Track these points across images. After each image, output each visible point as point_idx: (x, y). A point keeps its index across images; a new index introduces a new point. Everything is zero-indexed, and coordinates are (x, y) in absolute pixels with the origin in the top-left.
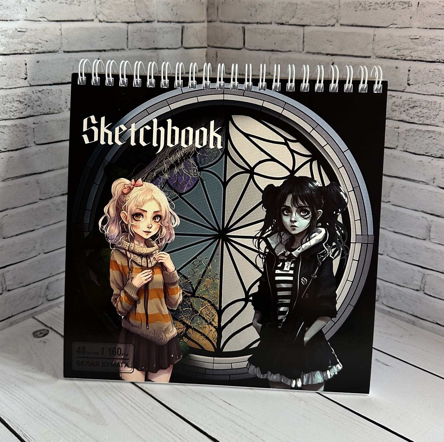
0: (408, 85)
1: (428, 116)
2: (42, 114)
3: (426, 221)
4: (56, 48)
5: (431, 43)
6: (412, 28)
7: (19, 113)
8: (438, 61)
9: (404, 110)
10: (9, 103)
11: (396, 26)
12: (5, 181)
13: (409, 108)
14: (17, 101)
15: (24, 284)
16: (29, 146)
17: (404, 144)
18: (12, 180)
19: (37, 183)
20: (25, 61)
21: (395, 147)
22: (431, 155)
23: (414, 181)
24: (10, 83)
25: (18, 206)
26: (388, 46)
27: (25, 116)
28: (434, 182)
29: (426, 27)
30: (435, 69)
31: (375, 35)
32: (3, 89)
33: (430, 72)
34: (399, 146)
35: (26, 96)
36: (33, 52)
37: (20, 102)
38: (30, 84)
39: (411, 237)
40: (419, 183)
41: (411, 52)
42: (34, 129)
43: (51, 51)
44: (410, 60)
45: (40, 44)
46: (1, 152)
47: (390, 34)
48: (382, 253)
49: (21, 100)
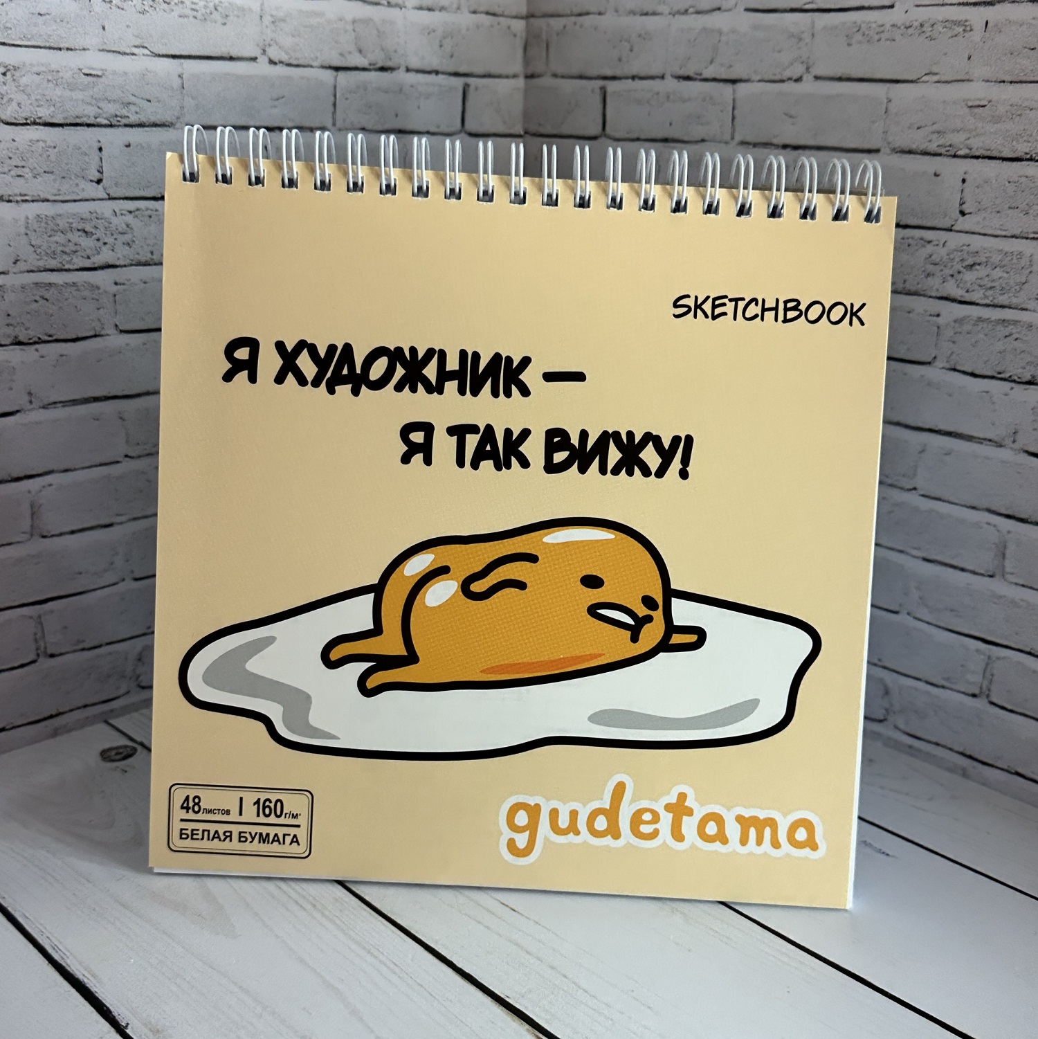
0: (960, 216)
1: (1004, 285)
2: (134, 263)
3: (996, 532)
4: (168, 118)
5: (1013, 115)
6: (971, 81)
7: (82, 257)
8: (1028, 156)
9: (951, 273)
10: (59, 233)
11: (936, 78)
12: (47, 408)
13: (962, 269)
14: (78, 230)
15: (86, 645)
16: (103, 333)
17: (950, 352)
18: (63, 406)
19: (121, 418)
20: (99, 142)
21: (929, 360)
22: (1010, 376)
23: (969, 438)
24: (64, 188)
25: (77, 467)
26: (919, 125)
27: (96, 265)
28: (1014, 442)
29: (1002, 79)
30: (1021, 177)
31: (890, 101)
32: (48, 201)
33: (1009, 182)
34: (938, 359)
35: (100, 221)
36: (118, 124)
37: (86, 232)
38: (109, 195)
39: (963, 570)
40: (982, 443)
41: (969, 138)
42: (115, 296)
43: (158, 123)
44: (965, 157)
45: (134, 104)
46: (40, 341)
47: (923, 97)
48: (896, 609)
49: (88, 229)
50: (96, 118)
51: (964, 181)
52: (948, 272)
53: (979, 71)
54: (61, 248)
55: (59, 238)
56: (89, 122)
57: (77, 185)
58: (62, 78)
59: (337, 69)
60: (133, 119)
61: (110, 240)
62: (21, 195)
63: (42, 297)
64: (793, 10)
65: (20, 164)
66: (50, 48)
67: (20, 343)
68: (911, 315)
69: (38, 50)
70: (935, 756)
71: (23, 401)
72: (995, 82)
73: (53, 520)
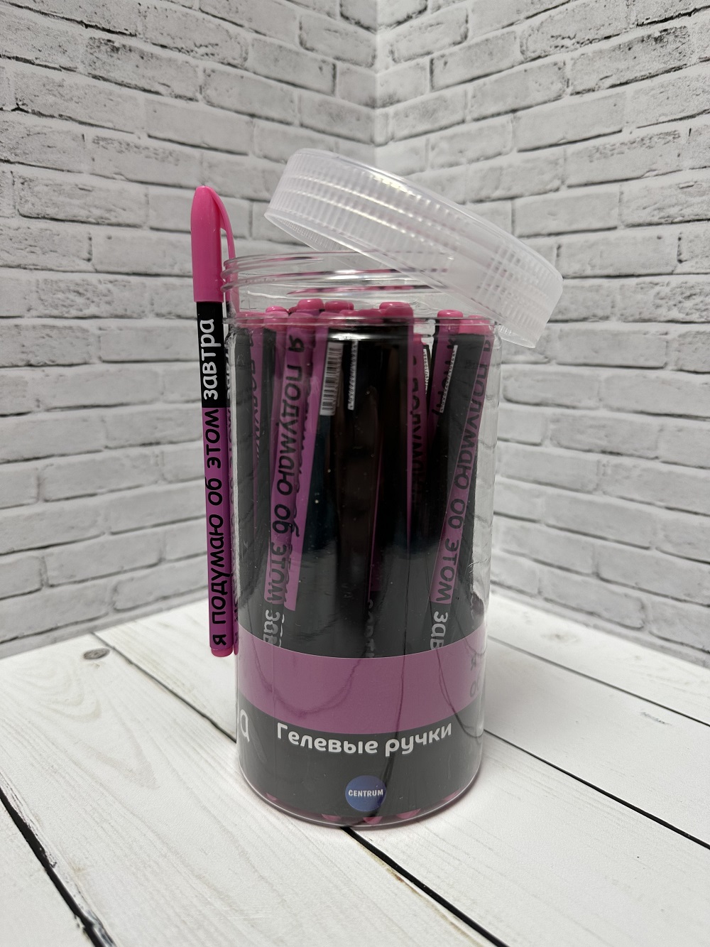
0: (678, 263)
2: (113, 316)
4: (138, 222)
6: (681, 170)
7: (77, 309)
9: (674, 303)
10: (61, 293)
11: (655, 173)
12: (50, 411)
13: (682, 300)
14: (74, 291)
16: (90, 361)
17: (677, 358)
18: (62, 411)
19: (103, 421)
20: (90, 234)
21: (662, 366)
24: (64, 263)
25: (71, 453)
26: (644, 206)
27: (86, 316)
29: (704, 166)
31: (622, 194)
32: (53, 270)
34: (668, 364)
35: (89, 287)
36: (103, 223)
37: (79, 293)
38: (95, 269)
41: (682, 209)
42: (99, 337)
43: (131, 224)
44: (681, 222)
45: (115, 211)
46: (45, 365)
47: (646, 187)
48: (646, 545)
49: (81, 290)
50: (88, 218)
51: (680, 239)
52: (672, 303)
53: (687, 163)
54: (61, 303)
55: (60, 295)
56: (83, 220)
57: (74, 261)
58: (64, 190)
59: (252, 200)
60: (114, 220)
61: (96, 299)
62: (34, 265)
63: (48, 335)
64: (551, 146)
65: (33, 243)
66: (56, 169)
67: (31, 365)
68: (647, 336)
69: (48, 170)
70: (680, 653)
71: (31, 405)
72: (699, 168)
73: (51, 490)
